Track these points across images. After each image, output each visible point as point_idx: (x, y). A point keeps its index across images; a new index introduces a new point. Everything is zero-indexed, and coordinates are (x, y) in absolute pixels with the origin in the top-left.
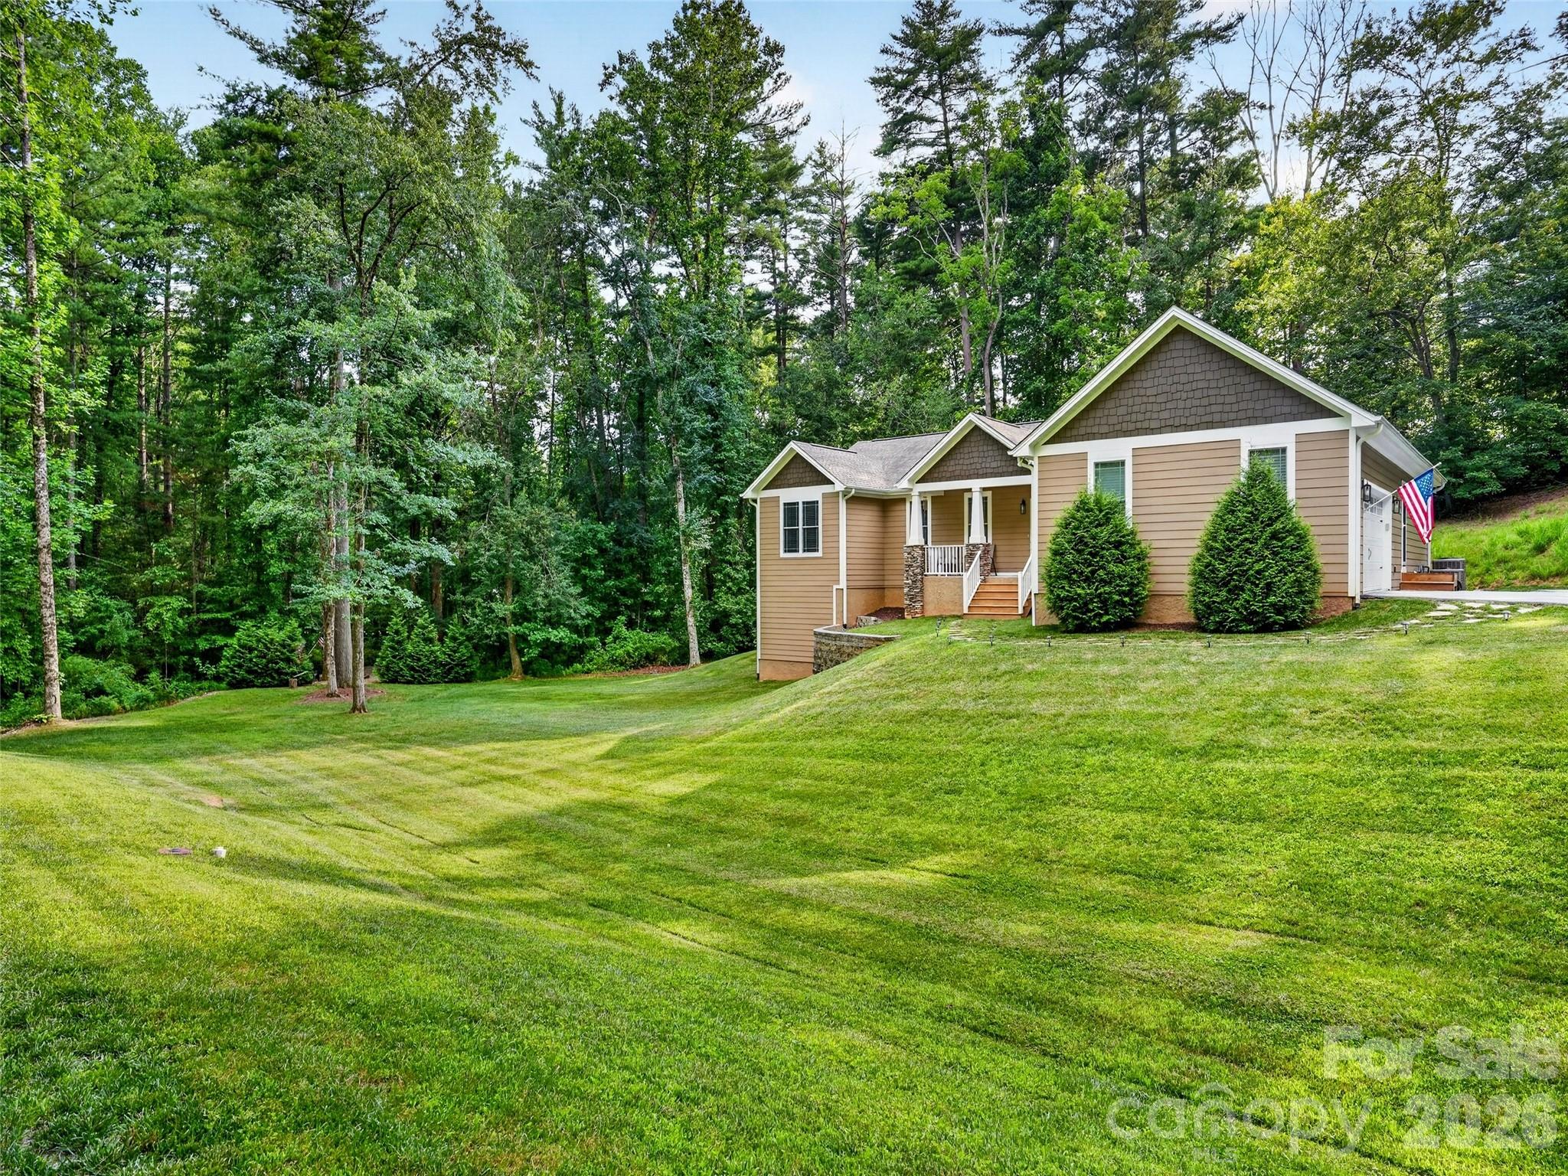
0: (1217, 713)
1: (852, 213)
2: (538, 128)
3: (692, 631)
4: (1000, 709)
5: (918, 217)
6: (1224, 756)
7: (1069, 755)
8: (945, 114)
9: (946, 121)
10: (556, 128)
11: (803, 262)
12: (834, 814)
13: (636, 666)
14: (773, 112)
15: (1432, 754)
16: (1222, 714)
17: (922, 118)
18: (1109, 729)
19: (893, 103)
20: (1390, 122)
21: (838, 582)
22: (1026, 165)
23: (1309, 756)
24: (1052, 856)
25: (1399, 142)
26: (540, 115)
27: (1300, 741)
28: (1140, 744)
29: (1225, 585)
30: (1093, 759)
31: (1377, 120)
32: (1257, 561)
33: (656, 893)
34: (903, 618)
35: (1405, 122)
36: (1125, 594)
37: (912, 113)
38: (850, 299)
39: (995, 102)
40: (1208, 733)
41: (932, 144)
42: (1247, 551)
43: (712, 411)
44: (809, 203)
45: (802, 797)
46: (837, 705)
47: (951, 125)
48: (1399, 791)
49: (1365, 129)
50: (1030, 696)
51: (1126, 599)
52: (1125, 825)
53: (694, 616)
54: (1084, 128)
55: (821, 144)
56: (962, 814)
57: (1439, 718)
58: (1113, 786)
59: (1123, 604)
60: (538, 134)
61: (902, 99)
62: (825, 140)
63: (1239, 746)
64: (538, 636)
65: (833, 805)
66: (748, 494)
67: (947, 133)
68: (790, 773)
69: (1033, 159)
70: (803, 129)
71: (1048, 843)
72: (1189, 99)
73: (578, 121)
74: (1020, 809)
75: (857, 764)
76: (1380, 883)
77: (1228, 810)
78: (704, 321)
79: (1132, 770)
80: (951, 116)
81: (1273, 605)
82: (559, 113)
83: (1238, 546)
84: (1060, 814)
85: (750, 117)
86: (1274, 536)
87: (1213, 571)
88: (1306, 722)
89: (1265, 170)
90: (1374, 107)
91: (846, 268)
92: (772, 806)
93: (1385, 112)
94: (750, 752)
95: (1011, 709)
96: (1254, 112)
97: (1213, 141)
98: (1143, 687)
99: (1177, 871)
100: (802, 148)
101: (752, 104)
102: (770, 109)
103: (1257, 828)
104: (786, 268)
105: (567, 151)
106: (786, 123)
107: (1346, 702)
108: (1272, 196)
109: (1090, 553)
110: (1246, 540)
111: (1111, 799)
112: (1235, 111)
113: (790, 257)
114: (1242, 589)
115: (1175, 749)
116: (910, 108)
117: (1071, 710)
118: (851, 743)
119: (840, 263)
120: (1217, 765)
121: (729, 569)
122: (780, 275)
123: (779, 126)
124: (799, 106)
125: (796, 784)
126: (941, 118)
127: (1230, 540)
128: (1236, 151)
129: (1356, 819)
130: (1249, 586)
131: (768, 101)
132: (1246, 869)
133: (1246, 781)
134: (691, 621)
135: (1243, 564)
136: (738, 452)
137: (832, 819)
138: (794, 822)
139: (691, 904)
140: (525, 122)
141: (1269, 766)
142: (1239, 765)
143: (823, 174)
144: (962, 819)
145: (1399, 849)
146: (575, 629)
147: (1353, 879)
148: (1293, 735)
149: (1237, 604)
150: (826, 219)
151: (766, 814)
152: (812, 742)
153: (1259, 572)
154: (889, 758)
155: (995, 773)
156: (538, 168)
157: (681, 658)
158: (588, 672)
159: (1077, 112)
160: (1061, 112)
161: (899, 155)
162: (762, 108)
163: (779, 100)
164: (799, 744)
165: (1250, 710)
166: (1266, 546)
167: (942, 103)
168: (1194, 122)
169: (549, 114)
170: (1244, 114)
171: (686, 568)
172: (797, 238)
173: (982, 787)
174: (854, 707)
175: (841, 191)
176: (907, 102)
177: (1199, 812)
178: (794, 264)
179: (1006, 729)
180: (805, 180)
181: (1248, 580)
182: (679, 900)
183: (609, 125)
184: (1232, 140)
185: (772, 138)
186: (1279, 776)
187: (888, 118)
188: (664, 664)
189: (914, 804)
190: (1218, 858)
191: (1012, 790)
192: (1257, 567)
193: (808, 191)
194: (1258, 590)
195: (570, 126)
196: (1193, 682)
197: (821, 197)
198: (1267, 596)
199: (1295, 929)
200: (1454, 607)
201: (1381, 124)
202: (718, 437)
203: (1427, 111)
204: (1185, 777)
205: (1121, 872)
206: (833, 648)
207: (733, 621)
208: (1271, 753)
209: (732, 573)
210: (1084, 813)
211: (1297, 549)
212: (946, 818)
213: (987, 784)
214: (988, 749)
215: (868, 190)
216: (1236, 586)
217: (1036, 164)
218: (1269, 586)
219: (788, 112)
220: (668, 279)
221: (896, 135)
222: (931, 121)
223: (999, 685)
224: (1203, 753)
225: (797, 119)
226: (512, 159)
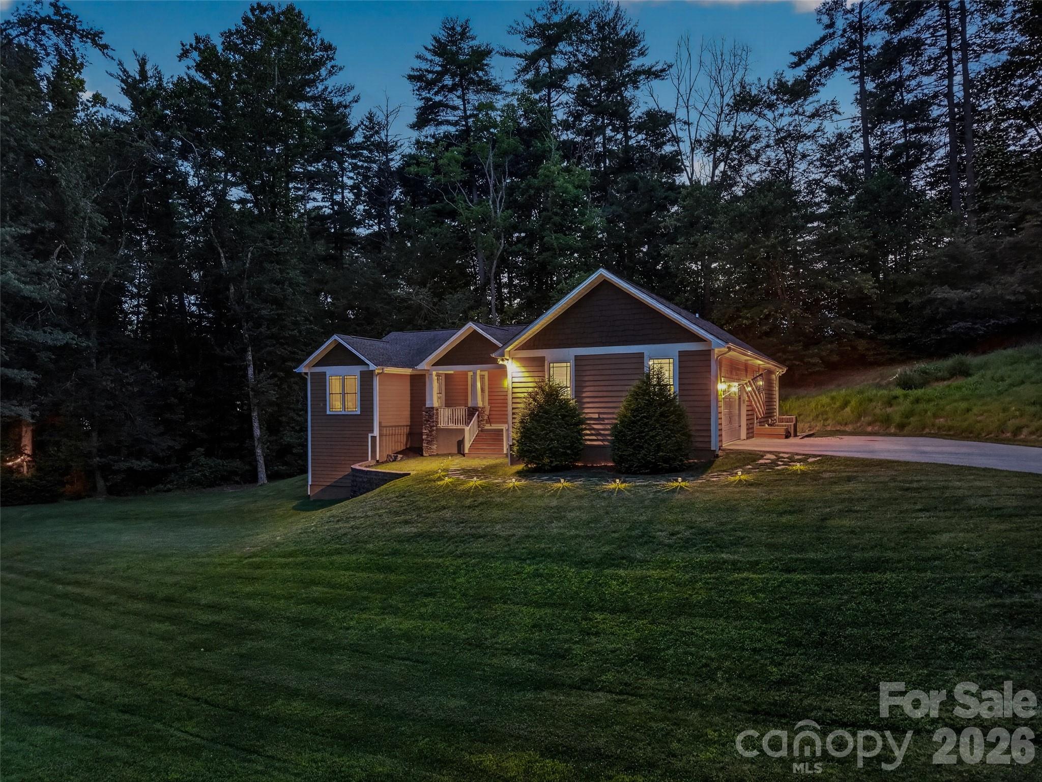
0: (613, 535)
1: (395, 165)
2: (122, 81)
3: (261, 460)
4: (473, 531)
5: (441, 177)
6: (613, 565)
7: (513, 565)
8: (464, 105)
9: (465, 110)
10: (140, 82)
11: (357, 196)
12: (341, 615)
13: (212, 484)
14: (329, 90)
15: (734, 563)
16: (616, 535)
17: (447, 106)
18: (543, 546)
19: (424, 94)
20: (758, 146)
21: (372, 431)
22: (521, 148)
23: (665, 565)
24: (488, 643)
25: (763, 158)
26: (125, 71)
27: (660, 556)
28: (561, 557)
29: (632, 444)
30: (529, 569)
31: (751, 143)
32: (651, 430)
33: (180, 695)
34: (422, 455)
35: (768, 146)
36: (568, 448)
37: (440, 101)
38: (394, 224)
39: (500, 102)
40: (606, 549)
41: (455, 124)
42: (646, 424)
43: (277, 302)
44: (361, 154)
45: (317, 602)
46: (358, 528)
47: (468, 113)
48: (711, 589)
49: (743, 148)
50: (494, 522)
51: (569, 451)
52: (540, 618)
53: (263, 449)
54: (566, 126)
55: (370, 114)
56: (433, 613)
57: (742, 538)
58: (539, 588)
59: (565, 454)
60: (123, 85)
61: (432, 92)
62: (374, 110)
63: (623, 558)
64: (123, 466)
65: (340, 609)
66: (303, 369)
67: (466, 118)
68: (313, 582)
69: (528, 145)
70: (354, 104)
71: (488, 632)
72: (637, 113)
73: (160, 79)
74: (473, 608)
75: (365, 575)
76: (686, 653)
77: (608, 604)
78: (271, 238)
79: (553, 576)
80: (469, 107)
81: (661, 457)
82: (143, 72)
83: (639, 421)
84: (499, 609)
85: (310, 92)
86: (662, 415)
87: (623, 436)
88: (667, 541)
89: (687, 163)
90: (749, 135)
91: (391, 203)
92: (294, 610)
93: (756, 139)
94: (284, 566)
95: (481, 531)
96: (679, 125)
97: (651, 141)
98: (570, 515)
99: (566, 650)
100: (355, 117)
101: (312, 83)
102: (326, 88)
103: (623, 618)
104: (343, 198)
105: (149, 102)
106: (341, 99)
107: (692, 528)
108: (690, 179)
109: (544, 422)
110: (644, 417)
111: (535, 598)
112: (666, 126)
113: (346, 192)
114: (642, 447)
115: (583, 560)
116: (438, 98)
117: (520, 532)
118: (362, 558)
119: (386, 200)
120: (607, 572)
121: (292, 414)
122: (337, 203)
123: (336, 100)
124: (351, 88)
125: (317, 591)
126: (462, 107)
127: (634, 416)
128: (668, 149)
129: (683, 608)
130: (646, 445)
131: (325, 82)
132: (610, 647)
133: (623, 583)
134: (259, 451)
135: (643, 432)
136: (300, 332)
137: (338, 620)
138: (308, 623)
139: (206, 702)
140: (111, 75)
141: (638, 572)
142: (622, 572)
143: (372, 136)
144: (434, 616)
145: (702, 629)
146: (155, 459)
147: (671, 652)
148: (657, 550)
149: (639, 456)
150: (375, 166)
151: (288, 618)
152: (335, 557)
153: (653, 437)
154: (388, 569)
155: (462, 580)
156: (122, 111)
157: (252, 478)
158: (169, 490)
159: (560, 115)
160: (547, 113)
161: (430, 130)
162: (321, 87)
163: (332, 83)
164: (323, 559)
165: (633, 533)
166: (657, 421)
167: (462, 97)
168: (639, 128)
169: (134, 70)
170: (672, 127)
171: (255, 414)
172: (352, 178)
173: (451, 591)
174: (370, 530)
175: (386, 148)
176: (436, 94)
177: (589, 606)
178: (349, 195)
179: (476, 546)
180: (358, 138)
181: (646, 442)
182: (198, 699)
183: (184, 89)
184: (664, 143)
185: (331, 108)
186: (644, 579)
187: (421, 104)
188: (237, 483)
189: (400, 605)
190: (594, 639)
191: (471, 593)
192: (651, 434)
193: (359, 146)
194: (652, 448)
195: (152, 83)
196: (601, 512)
197: (371, 151)
198: (658, 451)
199: (628, 689)
200: (773, 457)
201: (753, 146)
202: (283, 320)
203: (780, 142)
204: (586, 580)
205: (531, 653)
206: (365, 480)
207: (295, 451)
208: (643, 562)
209: (296, 417)
210: (515, 608)
211: (678, 423)
212: (422, 617)
213: (454, 589)
214: (460, 561)
215: (407, 151)
216: (638, 446)
217: (529, 147)
218: (659, 446)
219: (342, 92)
220: (242, 201)
221: (426, 116)
222: (455, 108)
223: (475, 513)
224: (601, 563)
225: (349, 97)
226: (98, 99)
